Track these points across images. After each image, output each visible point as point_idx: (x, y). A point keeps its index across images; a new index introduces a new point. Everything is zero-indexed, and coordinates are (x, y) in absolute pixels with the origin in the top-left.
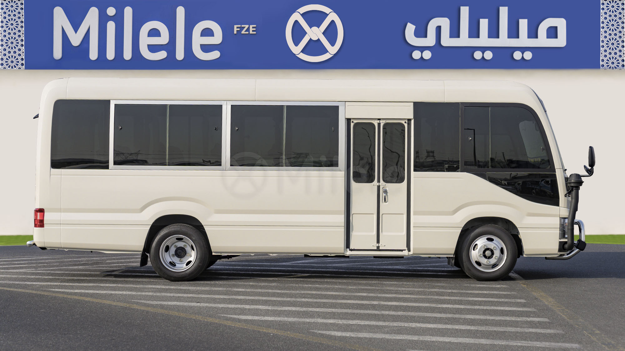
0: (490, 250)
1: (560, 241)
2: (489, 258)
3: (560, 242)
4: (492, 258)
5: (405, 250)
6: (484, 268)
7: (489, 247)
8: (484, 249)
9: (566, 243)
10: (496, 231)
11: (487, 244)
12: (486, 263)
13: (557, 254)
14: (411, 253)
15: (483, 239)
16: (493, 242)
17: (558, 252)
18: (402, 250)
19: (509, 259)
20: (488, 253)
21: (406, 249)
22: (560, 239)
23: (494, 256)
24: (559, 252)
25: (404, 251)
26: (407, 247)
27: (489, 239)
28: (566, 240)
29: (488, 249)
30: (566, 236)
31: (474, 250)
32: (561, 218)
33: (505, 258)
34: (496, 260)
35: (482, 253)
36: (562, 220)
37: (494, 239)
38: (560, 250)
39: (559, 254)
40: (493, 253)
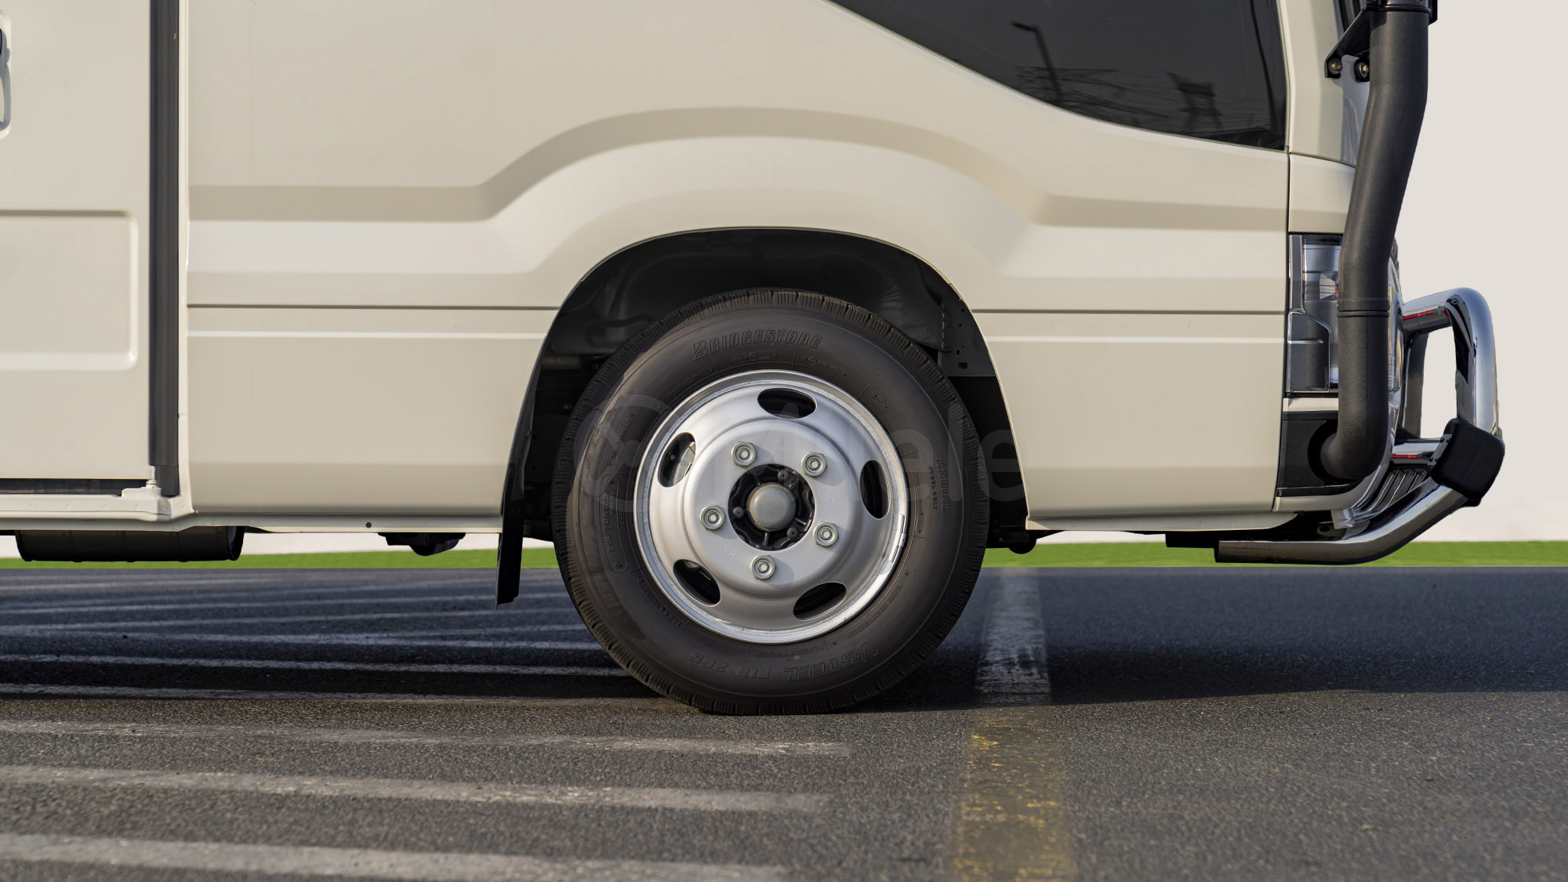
0: (782, 483)
1: (1286, 409)
2: (777, 537)
3: (1290, 421)
4: (795, 540)
5: (141, 483)
6: (741, 616)
7: (777, 461)
8: (741, 472)
9: (1328, 423)
10: (831, 340)
11: (766, 433)
12: (749, 580)
13: (1270, 511)
14: (182, 505)
15: (734, 400)
16: (806, 419)
17: (1277, 494)
18: (113, 486)
19: (919, 545)
20: (767, 503)
21: (148, 472)
22: (1294, 396)
23: (813, 528)
24: (1285, 494)
25: (127, 493)
26: (153, 461)
27: (775, 403)
28: (1331, 404)
29: (768, 474)
30: (1334, 374)
31: (667, 478)
32: (1297, 239)
33: (898, 539)
34: (826, 557)
35: (722, 500)
36: (1309, 256)
37: (814, 398)
38: (1288, 481)
39: (1281, 513)
40: (803, 508)
